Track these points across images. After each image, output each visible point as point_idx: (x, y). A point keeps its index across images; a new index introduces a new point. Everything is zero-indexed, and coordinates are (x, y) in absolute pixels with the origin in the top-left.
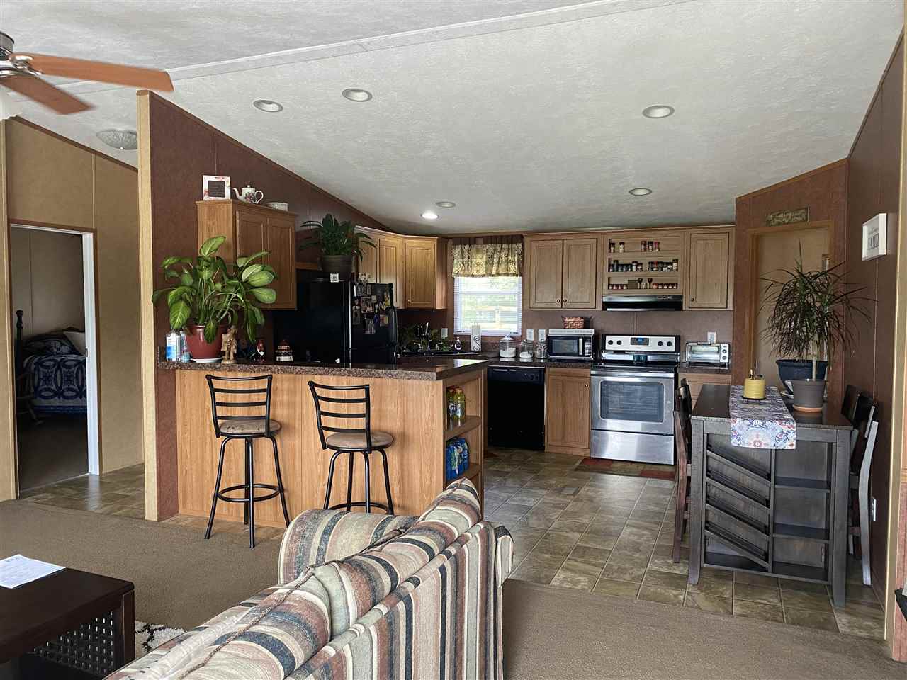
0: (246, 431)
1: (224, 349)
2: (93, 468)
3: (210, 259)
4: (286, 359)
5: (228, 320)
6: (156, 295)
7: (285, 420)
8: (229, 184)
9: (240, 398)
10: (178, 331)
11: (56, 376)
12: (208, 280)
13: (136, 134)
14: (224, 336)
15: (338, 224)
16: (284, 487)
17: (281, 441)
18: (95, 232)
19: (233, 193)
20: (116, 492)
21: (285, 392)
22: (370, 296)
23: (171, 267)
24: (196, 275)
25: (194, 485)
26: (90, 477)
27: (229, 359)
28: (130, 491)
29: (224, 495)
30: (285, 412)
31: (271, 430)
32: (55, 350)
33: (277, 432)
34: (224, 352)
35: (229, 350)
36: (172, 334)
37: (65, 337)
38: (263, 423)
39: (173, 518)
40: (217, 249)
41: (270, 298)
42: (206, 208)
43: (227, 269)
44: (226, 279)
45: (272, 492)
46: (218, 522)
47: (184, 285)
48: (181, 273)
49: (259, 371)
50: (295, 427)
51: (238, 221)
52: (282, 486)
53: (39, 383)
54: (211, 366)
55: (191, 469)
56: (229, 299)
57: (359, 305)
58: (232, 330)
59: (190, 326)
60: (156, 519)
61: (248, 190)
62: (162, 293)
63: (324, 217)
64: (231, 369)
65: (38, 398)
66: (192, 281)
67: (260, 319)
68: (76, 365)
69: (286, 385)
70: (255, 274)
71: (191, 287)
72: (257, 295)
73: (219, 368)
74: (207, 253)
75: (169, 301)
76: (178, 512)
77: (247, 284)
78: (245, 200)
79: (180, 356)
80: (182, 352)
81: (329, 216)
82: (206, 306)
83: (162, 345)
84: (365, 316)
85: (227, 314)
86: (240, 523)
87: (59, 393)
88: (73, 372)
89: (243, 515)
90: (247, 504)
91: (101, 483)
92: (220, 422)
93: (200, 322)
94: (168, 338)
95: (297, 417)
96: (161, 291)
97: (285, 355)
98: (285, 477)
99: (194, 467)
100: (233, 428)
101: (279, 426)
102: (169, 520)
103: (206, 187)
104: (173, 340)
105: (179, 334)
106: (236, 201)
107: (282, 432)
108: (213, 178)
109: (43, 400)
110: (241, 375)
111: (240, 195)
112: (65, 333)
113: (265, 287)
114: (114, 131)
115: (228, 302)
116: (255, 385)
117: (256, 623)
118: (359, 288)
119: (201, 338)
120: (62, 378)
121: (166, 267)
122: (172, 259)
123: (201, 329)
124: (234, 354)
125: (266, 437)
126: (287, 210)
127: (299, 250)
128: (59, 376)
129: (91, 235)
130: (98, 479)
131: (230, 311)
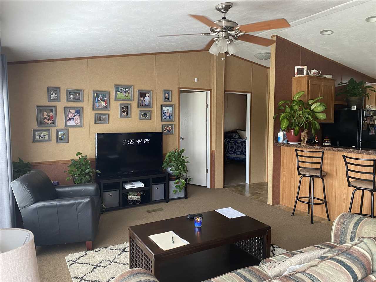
0: (311, 174)
1: (302, 139)
2: (247, 181)
3: (298, 101)
4: (328, 144)
5: (304, 127)
6: (275, 116)
7: (329, 171)
8: (306, 69)
9: (308, 160)
10: (283, 131)
11: (234, 146)
12: (297, 110)
13: (270, 53)
14: (302, 133)
15: (356, 83)
16: (327, 200)
17: (326, 180)
18: (251, 93)
19: (307, 72)
20: (256, 191)
21: (329, 159)
22: (373, 116)
23: (282, 105)
24: (291, 108)
25: (287, 194)
26: (246, 184)
27: (304, 143)
28: (261, 192)
29: (300, 199)
30: (329, 168)
31: (322, 175)
32: (234, 137)
33: (325, 176)
34: (302, 140)
35: (304, 139)
36: (280, 132)
37: (237, 132)
38: (319, 171)
39: (278, 205)
40: (300, 97)
41: (324, 117)
42: (296, 80)
43: (305, 105)
44: (304, 109)
45: (321, 202)
46: (297, 210)
47: (286, 112)
48: (285, 107)
49: (317, 149)
50: (333, 175)
51: (309, 85)
52: (326, 200)
53: (229, 148)
54: (296, 146)
55: (286, 187)
56: (305, 118)
57: (367, 120)
58: (306, 131)
59: (288, 129)
60: (271, 204)
61: (314, 71)
62: (277, 116)
63: (349, 79)
64: (305, 147)
65: (228, 154)
66: (290, 110)
67: (318, 126)
68: (241, 143)
69: (329, 156)
70: (317, 107)
71: (289, 113)
72: (317, 116)
73: (300, 146)
74: (296, 99)
75: (281, 118)
76: (280, 203)
77: (313, 111)
78: (313, 75)
79: (283, 141)
80: (284, 139)
81: (352, 79)
82: (295, 120)
83: (276, 136)
84: (369, 126)
85: (304, 124)
86: (306, 213)
87: (235, 152)
88: (240, 145)
89: (307, 209)
90: (309, 205)
91: (250, 187)
92: (300, 169)
93: (293, 127)
94: (279, 133)
95: (334, 171)
96: (277, 115)
97: (327, 143)
98: (328, 197)
99: (287, 186)
100: (305, 172)
101: (326, 174)
102: (276, 206)
103: (296, 71)
104: (281, 134)
105: (283, 132)
106: (309, 76)
107: (327, 176)
108: (299, 67)
109: (229, 154)
110: (309, 150)
111: (311, 73)
112: (237, 131)
113: (320, 112)
114: (261, 53)
115: (304, 119)
116: (315, 155)
117: (337, 255)
118: (367, 112)
119: (292, 134)
120: (236, 147)
121: (280, 105)
122: (282, 102)
123: (292, 130)
124: (306, 141)
125: (320, 178)
126: (331, 78)
127: (336, 95)
128: (235, 146)
129: (250, 94)
130: (249, 185)
131: (305, 123)
